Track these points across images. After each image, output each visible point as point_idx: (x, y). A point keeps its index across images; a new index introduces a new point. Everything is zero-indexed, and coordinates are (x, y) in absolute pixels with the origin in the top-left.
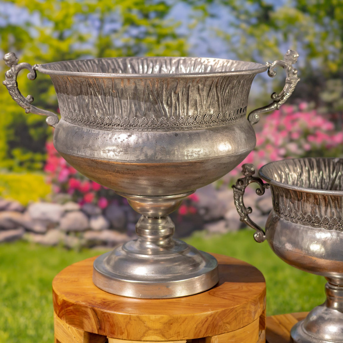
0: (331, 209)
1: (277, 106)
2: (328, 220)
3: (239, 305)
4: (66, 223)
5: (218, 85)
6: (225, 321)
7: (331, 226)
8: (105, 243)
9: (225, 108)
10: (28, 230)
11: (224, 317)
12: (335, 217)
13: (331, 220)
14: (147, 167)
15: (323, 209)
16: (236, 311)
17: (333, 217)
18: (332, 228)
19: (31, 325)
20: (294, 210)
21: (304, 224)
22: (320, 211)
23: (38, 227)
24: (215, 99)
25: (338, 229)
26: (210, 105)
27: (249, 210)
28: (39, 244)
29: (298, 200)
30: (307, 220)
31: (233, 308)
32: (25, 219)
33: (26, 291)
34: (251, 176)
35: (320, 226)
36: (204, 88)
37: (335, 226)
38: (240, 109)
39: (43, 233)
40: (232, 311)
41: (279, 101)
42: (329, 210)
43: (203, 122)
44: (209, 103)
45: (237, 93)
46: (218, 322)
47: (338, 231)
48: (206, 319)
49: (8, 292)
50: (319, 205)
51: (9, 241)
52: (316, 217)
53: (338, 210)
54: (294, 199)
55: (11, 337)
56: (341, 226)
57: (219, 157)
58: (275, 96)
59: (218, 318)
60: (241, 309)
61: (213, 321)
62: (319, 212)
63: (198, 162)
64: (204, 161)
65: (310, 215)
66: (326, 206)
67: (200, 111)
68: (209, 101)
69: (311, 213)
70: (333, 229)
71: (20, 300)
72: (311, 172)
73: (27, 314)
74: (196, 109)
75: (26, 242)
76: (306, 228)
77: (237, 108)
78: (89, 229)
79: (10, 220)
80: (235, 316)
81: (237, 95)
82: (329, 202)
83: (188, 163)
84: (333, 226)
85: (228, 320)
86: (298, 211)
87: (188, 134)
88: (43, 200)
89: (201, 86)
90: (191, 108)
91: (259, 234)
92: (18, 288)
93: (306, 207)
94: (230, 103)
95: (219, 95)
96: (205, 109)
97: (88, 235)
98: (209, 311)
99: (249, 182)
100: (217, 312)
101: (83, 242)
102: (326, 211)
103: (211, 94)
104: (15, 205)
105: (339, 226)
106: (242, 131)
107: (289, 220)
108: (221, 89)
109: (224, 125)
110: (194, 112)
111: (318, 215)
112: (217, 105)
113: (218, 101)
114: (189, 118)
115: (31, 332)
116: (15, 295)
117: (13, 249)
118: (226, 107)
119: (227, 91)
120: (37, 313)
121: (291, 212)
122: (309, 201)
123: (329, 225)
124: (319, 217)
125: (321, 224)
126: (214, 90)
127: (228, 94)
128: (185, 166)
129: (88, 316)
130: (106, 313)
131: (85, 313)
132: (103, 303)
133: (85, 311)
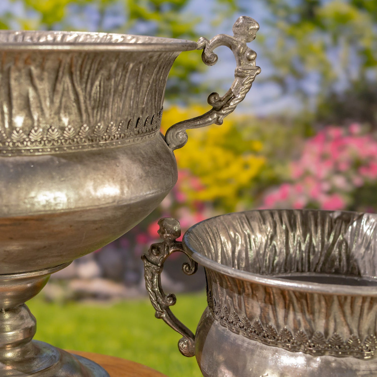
0: (295, 315)
1: (218, 117)
2: (291, 334)
5: (73, 69)
7: (295, 345)
9: (95, 115)
12: (302, 329)
13: (295, 334)
15: (281, 312)
17: (298, 330)
18: (297, 350)
20: (232, 310)
21: (249, 338)
22: (276, 316)
24: (70, 98)
25: (308, 352)
26: (60, 108)
27: (170, 301)
29: (239, 293)
30: (253, 330)
34: (174, 241)
35: (277, 344)
36: (42, 74)
37: (302, 346)
38: (136, 119)
41: (222, 108)
42: (291, 316)
43: (44, 141)
44: (57, 104)
45: (123, 89)
47: (308, 355)
50: (274, 305)
52: (269, 326)
53: (308, 316)
54: (232, 290)
56: (314, 346)
58: (215, 98)
62: (275, 318)
64: (44, 216)
65: (258, 322)
66: (285, 308)
67: (38, 120)
68: (57, 101)
69: (261, 317)
70: (300, 350)
72: (291, 234)
74: (30, 115)
76: (254, 345)
77: (126, 117)
81: (123, 91)
82: (291, 301)
83: (10, 219)
84: (300, 345)
86: (240, 313)
87: (12, 163)
89: (35, 71)
90: (18, 113)
91: (187, 342)
93: (252, 307)
94: (107, 106)
95: (79, 89)
96: (50, 115)
99: (171, 251)
102: (286, 317)
103: (60, 87)
105: (310, 347)
106: (134, 161)
107: (226, 327)
108: (81, 78)
109: (95, 149)
111: (272, 323)
112: (74, 110)
113: (77, 101)
114: (15, 132)
118: (97, 114)
119: (97, 83)
121: (229, 313)
122: (257, 296)
123: (293, 344)
124: (274, 326)
125: (278, 340)
126: (67, 79)
127: (100, 88)
128: (6, 225)
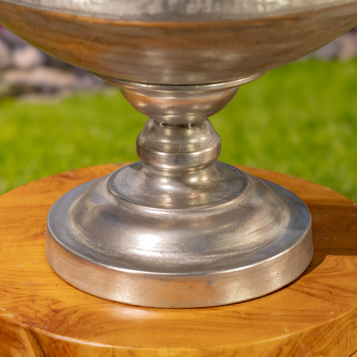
3: (345, 313)
6: (317, 350)
11: (315, 342)
14: (166, 31)
16: (340, 327)
31: (334, 321)
40: (332, 327)
46: (303, 354)
48: (278, 352)
59: (302, 346)
60: (349, 321)
61: (293, 353)
78: (12, 67)
80: (337, 337)
85: (322, 348)
98: (284, 333)
100: (301, 334)
129: (21, 343)
130: (59, 341)
131: (14, 338)
132: (53, 313)
133: (13, 333)
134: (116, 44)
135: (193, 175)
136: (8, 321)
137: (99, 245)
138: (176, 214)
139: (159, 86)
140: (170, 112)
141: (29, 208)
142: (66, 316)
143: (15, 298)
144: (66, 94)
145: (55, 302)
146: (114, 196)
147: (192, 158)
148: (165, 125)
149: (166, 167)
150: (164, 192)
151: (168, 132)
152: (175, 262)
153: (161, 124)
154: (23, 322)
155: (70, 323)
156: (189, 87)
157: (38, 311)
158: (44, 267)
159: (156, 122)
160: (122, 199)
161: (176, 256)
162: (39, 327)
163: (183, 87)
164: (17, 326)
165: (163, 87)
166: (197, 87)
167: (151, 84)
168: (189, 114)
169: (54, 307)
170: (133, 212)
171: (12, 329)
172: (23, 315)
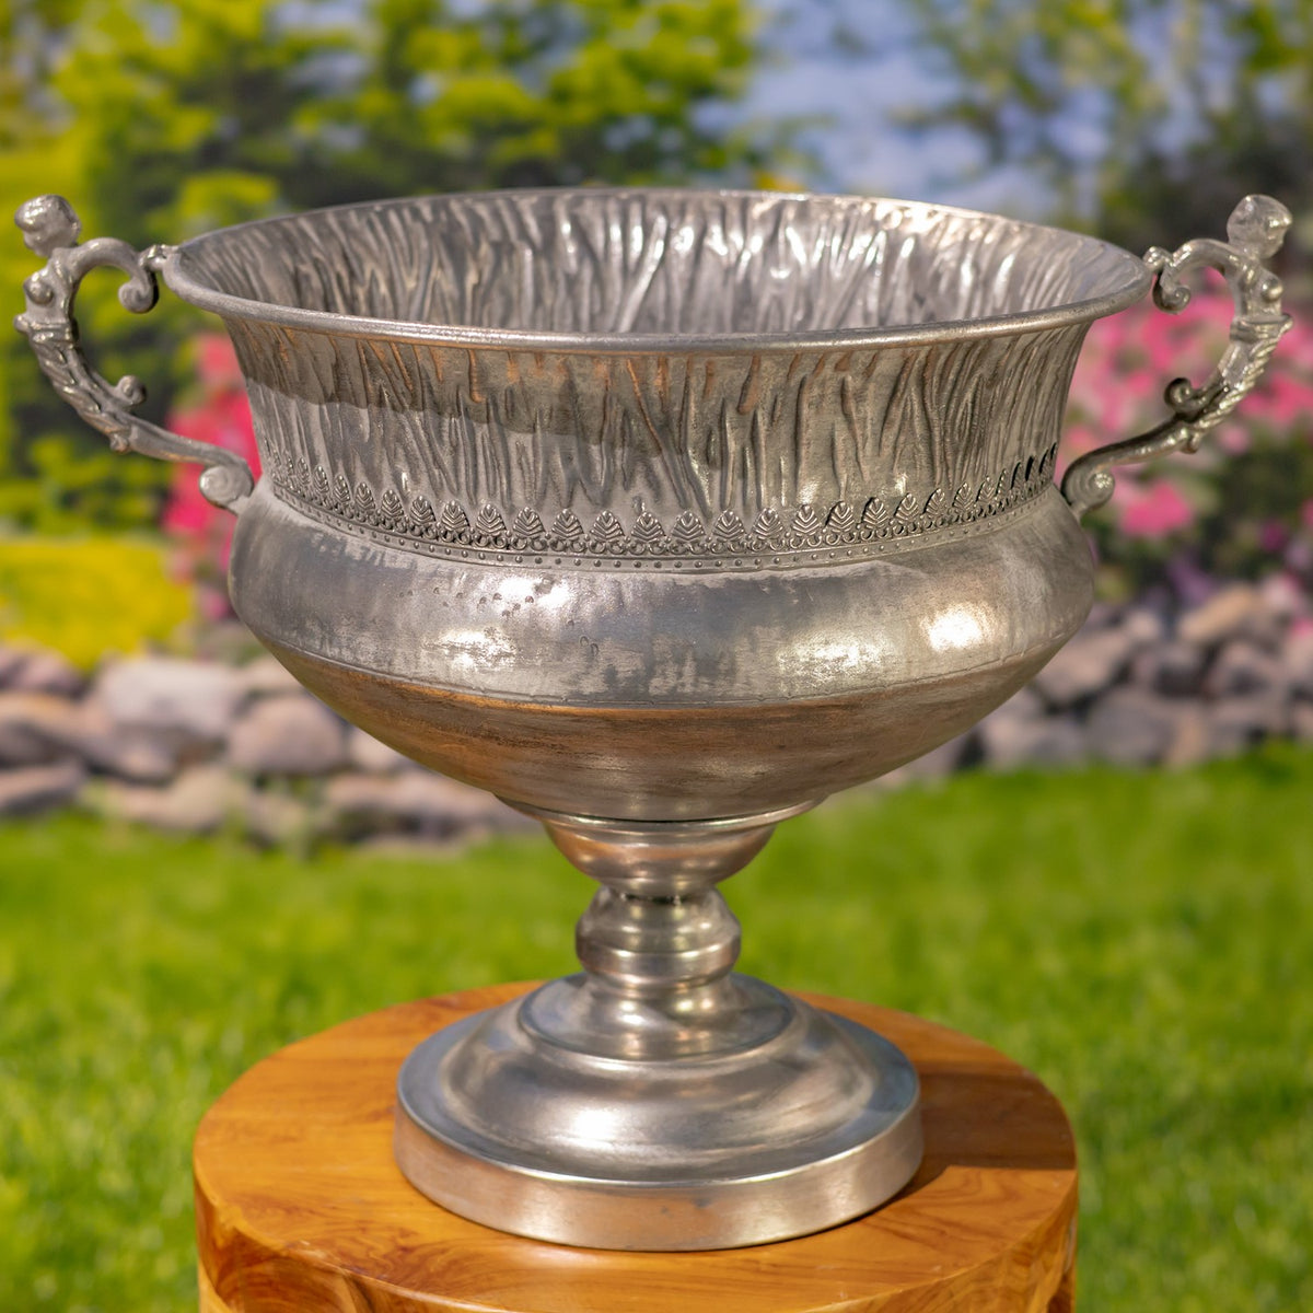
4: (253, 739)
5: (927, 374)
8: (410, 825)
9: (958, 466)
10: (100, 770)
19: (113, 1153)
23: (140, 759)
24: (914, 433)
26: (892, 457)
28: (143, 826)
32: (87, 723)
33: (93, 1015)
36: (864, 388)
38: (1026, 462)
39: (158, 782)
43: (859, 531)
44: (888, 451)
45: (1014, 402)
49: (21, 1018)
51: (26, 811)
55: (33, 1199)
57: (925, 681)
58: (1183, 392)
63: (834, 703)
64: (861, 698)
67: (848, 486)
68: (889, 442)
71: (70, 1052)
73: (98, 1107)
74: (832, 474)
75: (90, 817)
77: (1010, 462)
78: (347, 767)
79: (26, 730)
83: (792, 708)
87: (794, 583)
88: (160, 647)
89: (852, 382)
90: (810, 476)
92: (60, 1002)
94: (981, 444)
95: (933, 415)
96: (872, 474)
97: (344, 793)
101: (324, 818)
103: (896, 413)
104: (46, 666)
108: (941, 389)
109: (953, 540)
110: (821, 488)
112: (923, 460)
113: (928, 439)
114: (800, 515)
115: (115, 1180)
116: (49, 1032)
117: (39, 845)
118: (963, 465)
119: (969, 395)
120: (137, 1103)
126: (913, 394)
127: (973, 408)
128: (779, 720)
129: (337, 1307)
130: (408, 1301)
131: (325, 1297)
132: (400, 1253)
133: (322, 1286)
134: (525, 743)
135: (683, 997)
136: (315, 1265)
137: (495, 1127)
138: (644, 1071)
139: (612, 823)
140: (643, 873)
141: (365, 1062)
142: (424, 1259)
143: (328, 1224)
144: (479, 837)
145: (405, 1233)
146: (529, 1035)
147: (681, 962)
148: (631, 897)
149: (633, 980)
150: (625, 1029)
151: (636, 911)
152: (638, 1162)
153: (623, 896)
154: (343, 1266)
155: (432, 1270)
156: (668, 824)
157: (371, 1248)
158: (387, 1172)
159: (615, 894)
160: (545, 1041)
161: (641, 1150)
162: (372, 1276)
163: (658, 824)
164: (330, 1272)
165: (620, 824)
166: (685, 825)
167: (599, 818)
168: (680, 877)
169: (402, 1242)
170: (561, 1066)
171: (320, 1279)
172: (343, 1254)
